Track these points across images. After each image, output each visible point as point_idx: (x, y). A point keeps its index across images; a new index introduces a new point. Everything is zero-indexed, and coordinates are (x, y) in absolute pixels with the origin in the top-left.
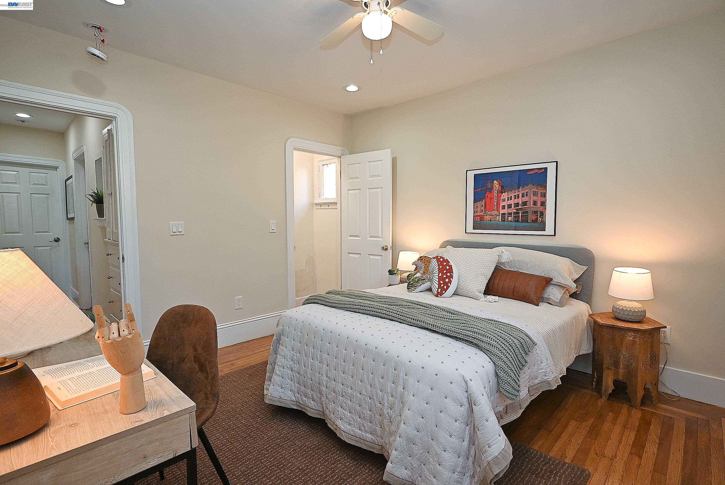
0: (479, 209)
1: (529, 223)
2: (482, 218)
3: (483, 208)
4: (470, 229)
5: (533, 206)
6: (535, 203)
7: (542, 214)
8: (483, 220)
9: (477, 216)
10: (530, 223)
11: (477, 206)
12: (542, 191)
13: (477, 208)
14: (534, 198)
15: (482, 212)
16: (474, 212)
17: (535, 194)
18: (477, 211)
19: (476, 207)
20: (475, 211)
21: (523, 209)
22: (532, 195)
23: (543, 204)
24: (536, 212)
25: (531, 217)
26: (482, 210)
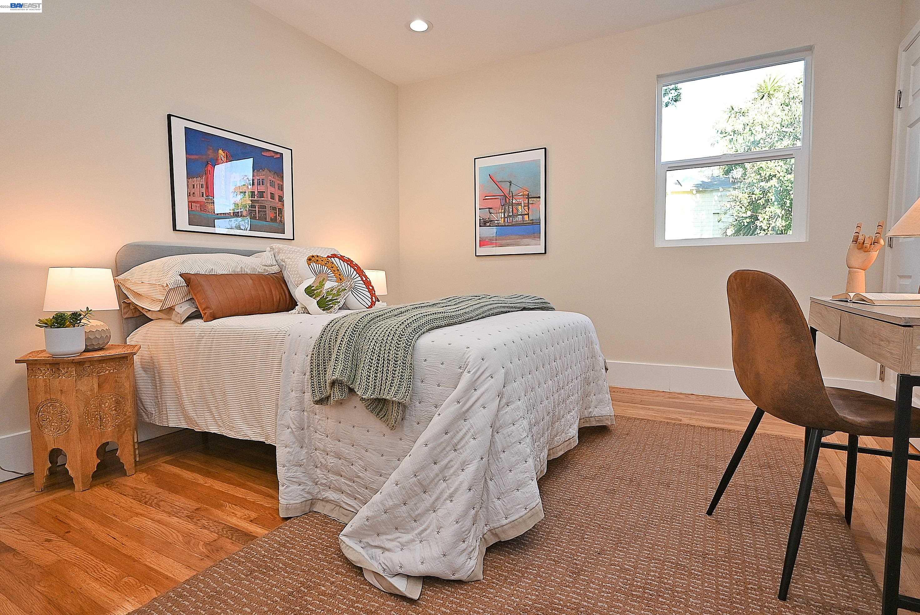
0: (197, 191)
1: (267, 221)
2: (203, 207)
3: (203, 190)
4: (183, 222)
5: (271, 200)
6: (272, 197)
7: (281, 211)
8: (205, 210)
9: (194, 202)
10: (269, 222)
11: (194, 185)
12: (279, 182)
13: (194, 188)
14: (271, 190)
15: (203, 196)
16: (189, 195)
17: (272, 184)
18: (194, 193)
19: (191, 186)
20: (190, 193)
21: (259, 201)
22: (268, 185)
23: (281, 199)
24: (274, 209)
25: (270, 214)
26: (203, 193)
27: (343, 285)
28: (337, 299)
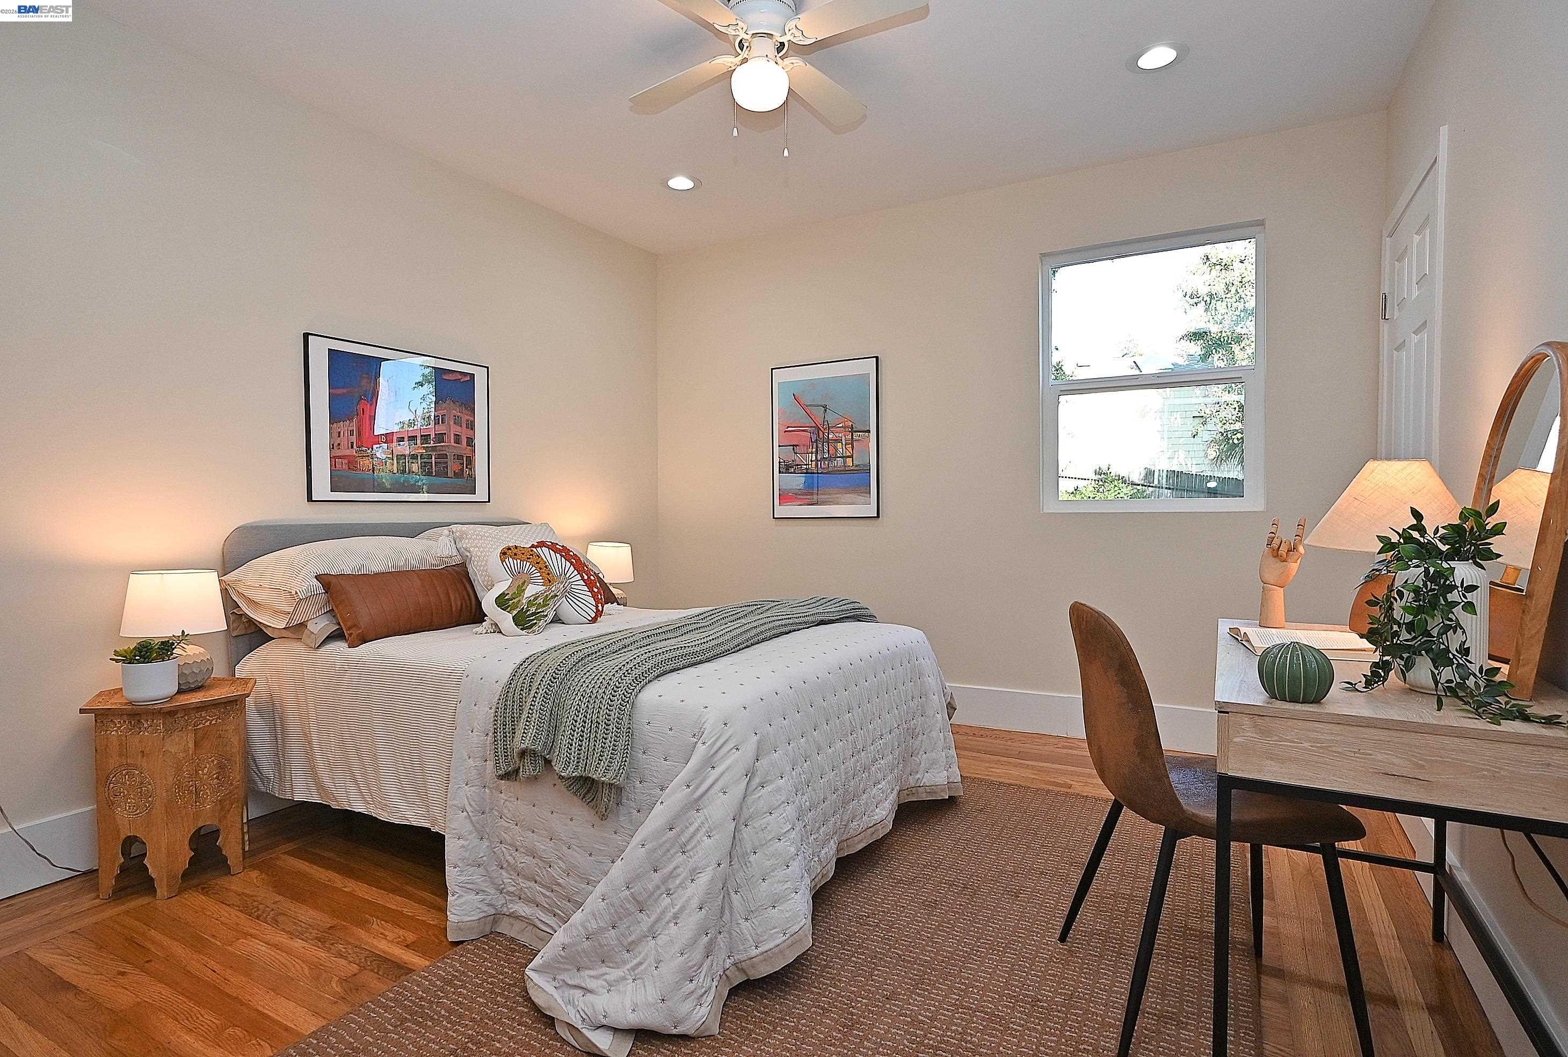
0: (344, 441)
1: (449, 478)
2: (352, 463)
3: (354, 439)
4: (322, 488)
5: (455, 445)
6: (458, 439)
7: (470, 461)
8: (355, 469)
9: (340, 457)
10: (452, 478)
11: (339, 433)
12: (468, 417)
13: (339, 437)
14: (455, 429)
15: (352, 447)
16: (332, 447)
17: (457, 422)
18: (339, 444)
19: (336, 435)
20: (333, 445)
21: (438, 448)
22: (452, 423)
23: (470, 442)
24: (460, 457)
25: (453, 466)
26: (353, 442)
27: (553, 589)
28: (543, 611)
